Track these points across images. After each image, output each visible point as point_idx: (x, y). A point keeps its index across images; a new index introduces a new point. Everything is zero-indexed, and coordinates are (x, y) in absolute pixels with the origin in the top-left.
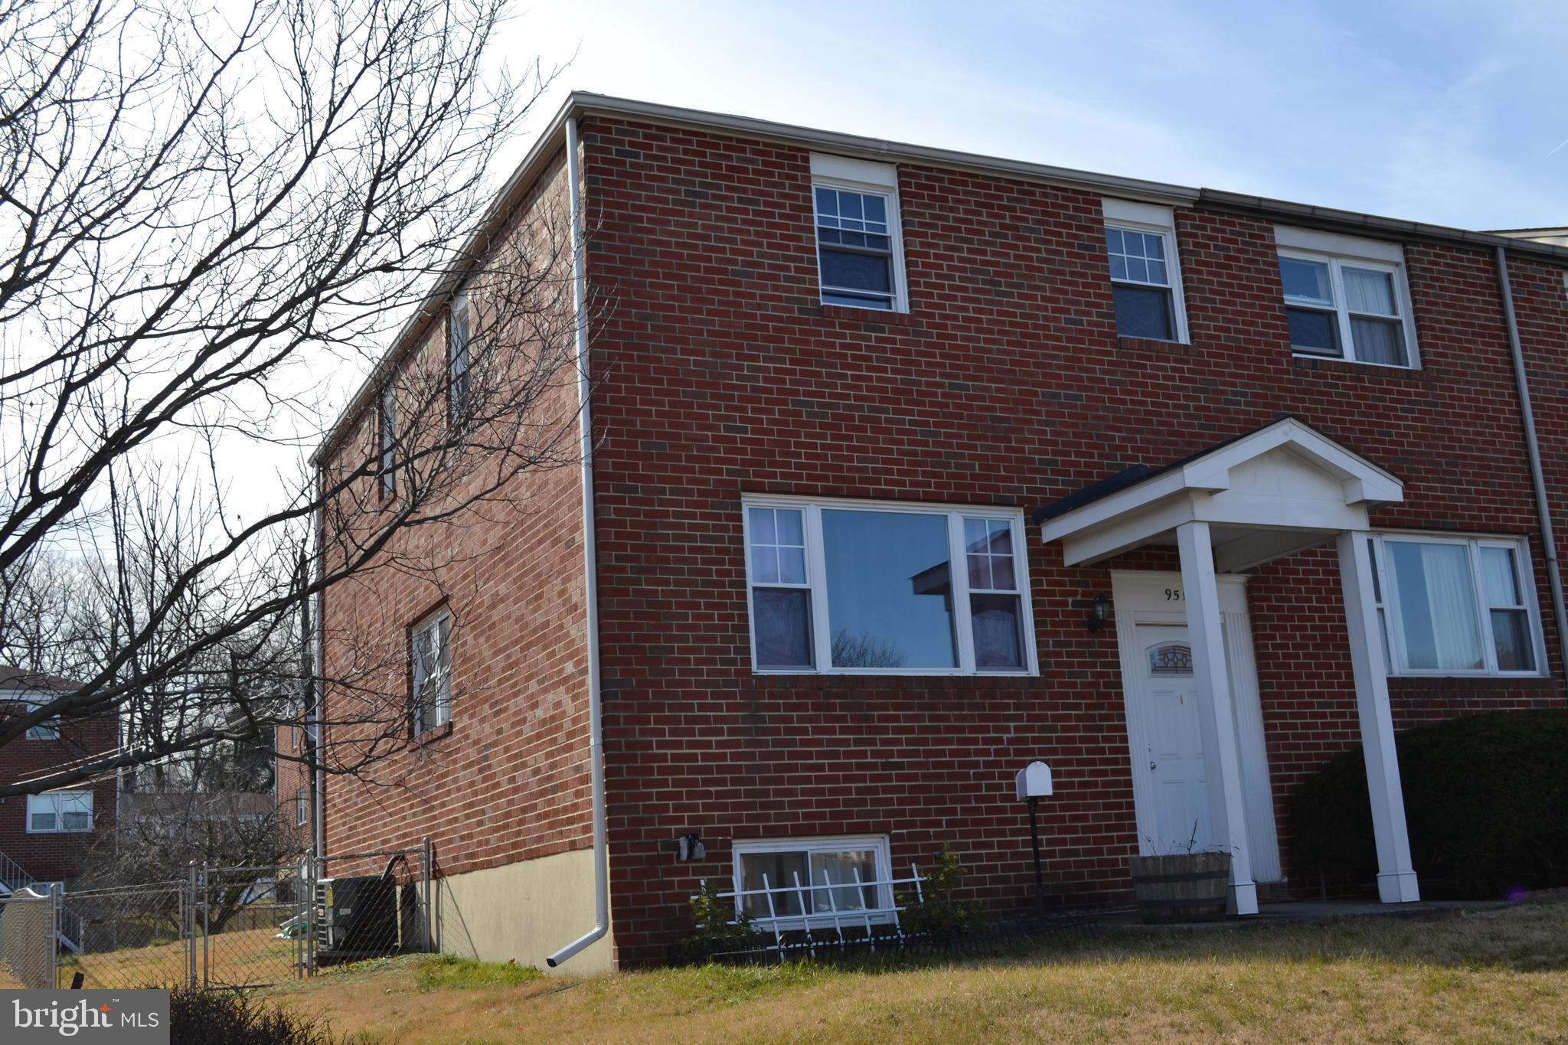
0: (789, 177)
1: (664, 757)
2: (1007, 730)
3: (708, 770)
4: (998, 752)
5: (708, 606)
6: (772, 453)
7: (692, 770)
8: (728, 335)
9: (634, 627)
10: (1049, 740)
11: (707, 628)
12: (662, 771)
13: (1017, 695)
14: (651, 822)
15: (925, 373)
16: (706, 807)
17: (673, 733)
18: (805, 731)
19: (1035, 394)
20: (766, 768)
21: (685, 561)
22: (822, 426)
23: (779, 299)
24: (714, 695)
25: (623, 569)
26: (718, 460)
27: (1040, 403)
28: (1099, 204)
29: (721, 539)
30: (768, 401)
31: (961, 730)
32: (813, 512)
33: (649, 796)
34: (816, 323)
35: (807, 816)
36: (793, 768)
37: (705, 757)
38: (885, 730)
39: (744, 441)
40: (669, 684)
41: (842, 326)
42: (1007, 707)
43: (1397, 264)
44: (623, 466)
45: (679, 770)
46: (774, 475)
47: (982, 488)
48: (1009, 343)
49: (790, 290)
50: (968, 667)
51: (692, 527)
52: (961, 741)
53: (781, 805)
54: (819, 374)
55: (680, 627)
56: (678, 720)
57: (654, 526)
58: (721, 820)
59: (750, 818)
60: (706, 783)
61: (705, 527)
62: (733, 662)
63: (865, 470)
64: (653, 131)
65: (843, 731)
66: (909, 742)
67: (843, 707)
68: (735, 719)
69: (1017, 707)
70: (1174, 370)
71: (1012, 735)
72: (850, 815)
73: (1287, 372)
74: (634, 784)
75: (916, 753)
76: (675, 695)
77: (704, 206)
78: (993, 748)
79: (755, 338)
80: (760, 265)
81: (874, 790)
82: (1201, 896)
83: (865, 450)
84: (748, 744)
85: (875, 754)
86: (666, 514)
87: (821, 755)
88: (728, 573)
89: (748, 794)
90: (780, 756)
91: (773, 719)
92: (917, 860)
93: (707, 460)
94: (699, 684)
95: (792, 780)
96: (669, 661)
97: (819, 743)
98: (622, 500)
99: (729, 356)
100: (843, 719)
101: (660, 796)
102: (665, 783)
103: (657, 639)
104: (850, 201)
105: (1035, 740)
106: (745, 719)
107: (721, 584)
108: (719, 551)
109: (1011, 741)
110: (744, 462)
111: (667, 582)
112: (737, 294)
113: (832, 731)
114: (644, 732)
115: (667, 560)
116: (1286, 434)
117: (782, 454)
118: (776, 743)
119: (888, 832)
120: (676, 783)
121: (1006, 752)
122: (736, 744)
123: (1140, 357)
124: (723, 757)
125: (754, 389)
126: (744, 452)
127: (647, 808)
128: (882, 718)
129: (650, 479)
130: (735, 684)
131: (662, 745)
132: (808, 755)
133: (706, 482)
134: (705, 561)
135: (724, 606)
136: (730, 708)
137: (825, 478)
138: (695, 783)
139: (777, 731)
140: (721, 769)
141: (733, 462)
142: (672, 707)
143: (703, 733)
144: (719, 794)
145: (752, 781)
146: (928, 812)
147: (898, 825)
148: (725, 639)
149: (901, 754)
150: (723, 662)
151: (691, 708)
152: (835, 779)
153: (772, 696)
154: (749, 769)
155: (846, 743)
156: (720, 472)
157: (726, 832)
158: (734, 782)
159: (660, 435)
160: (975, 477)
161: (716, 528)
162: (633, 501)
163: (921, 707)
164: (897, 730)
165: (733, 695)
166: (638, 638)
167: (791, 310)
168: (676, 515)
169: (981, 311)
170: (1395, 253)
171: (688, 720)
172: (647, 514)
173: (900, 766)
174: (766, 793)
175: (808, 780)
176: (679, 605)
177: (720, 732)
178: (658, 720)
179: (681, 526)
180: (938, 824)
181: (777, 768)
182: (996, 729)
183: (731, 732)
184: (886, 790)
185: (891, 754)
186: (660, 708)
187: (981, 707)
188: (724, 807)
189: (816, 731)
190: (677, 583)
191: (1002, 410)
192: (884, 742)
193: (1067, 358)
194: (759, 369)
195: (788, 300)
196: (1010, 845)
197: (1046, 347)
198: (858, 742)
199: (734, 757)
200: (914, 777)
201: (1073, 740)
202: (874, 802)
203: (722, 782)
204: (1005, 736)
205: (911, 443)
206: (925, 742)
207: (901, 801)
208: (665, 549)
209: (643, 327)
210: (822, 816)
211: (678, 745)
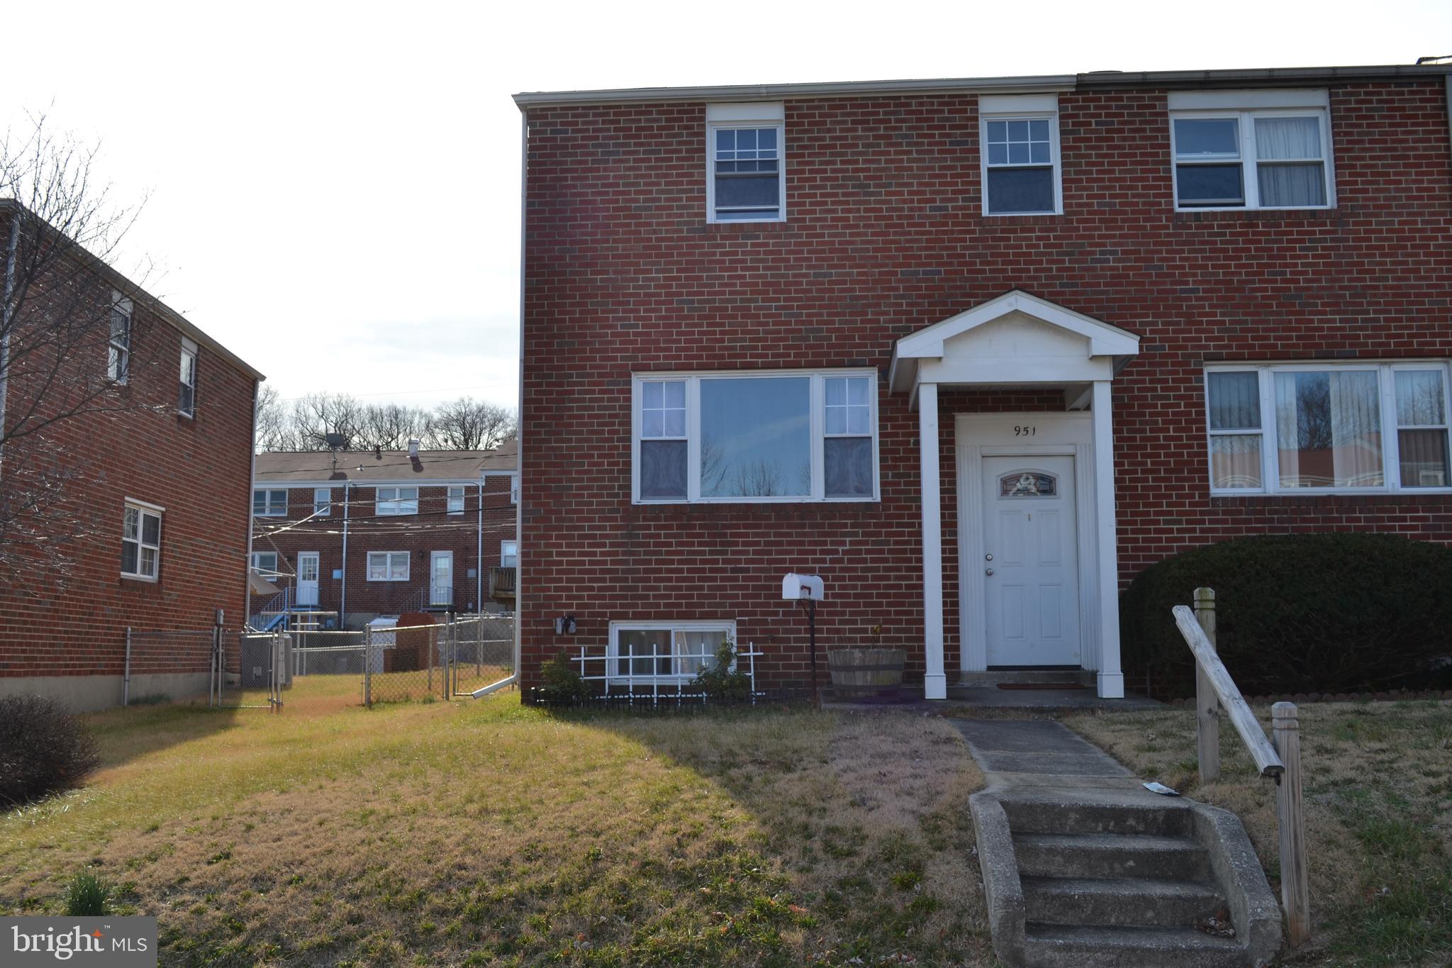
0: (686, 127)
1: (561, 563)
2: (843, 543)
3: (593, 572)
4: (832, 561)
5: (600, 456)
6: (658, 342)
7: (581, 572)
8: (628, 256)
9: (543, 473)
10: (882, 552)
11: (599, 472)
12: (558, 572)
13: (855, 517)
14: (549, 606)
15: (792, 268)
16: (590, 597)
17: (568, 546)
18: (670, 544)
19: (895, 273)
20: (638, 571)
21: (585, 425)
22: (700, 317)
23: (672, 223)
24: (600, 519)
25: (539, 433)
26: (614, 350)
27: (899, 281)
28: (976, 103)
29: (614, 408)
30: (657, 303)
31: (802, 543)
32: (693, 383)
33: (549, 589)
34: (701, 239)
35: (666, 605)
36: (659, 570)
37: (591, 563)
38: (736, 544)
39: (635, 334)
40: (568, 512)
41: (723, 238)
42: (845, 526)
43: (1324, 108)
44: (543, 360)
45: (573, 572)
46: (658, 358)
47: (836, 354)
48: (873, 234)
49: (681, 215)
50: (817, 494)
51: (591, 400)
52: (800, 552)
53: (647, 597)
54: (701, 278)
55: (578, 472)
56: (572, 537)
57: (563, 401)
58: (601, 606)
59: (622, 606)
60: (590, 580)
61: (602, 400)
62: (617, 495)
63: (734, 348)
64: (580, 111)
65: (700, 544)
66: (755, 552)
67: (701, 527)
68: (616, 536)
69: (853, 526)
70: (1038, 238)
71: (848, 547)
72: (702, 605)
73: (1167, 227)
74: (538, 581)
75: (761, 561)
76: (571, 520)
77: (615, 161)
78: (828, 557)
79: (650, 256)
80: (659, 200)
81: (724, 588)
82: (859, 683)
83: (736, 332)
84: (624, 553)
85: (725, 561)
86: (572, 392)
87: (680, 562)
88: (617, 432)
89: (622, 589)
90: (649, 562)
91: (645, 536)
92: (755, 641)
93: (606, 351)
94: (589, 511)
95: (656, 580)
96: (568, 496)
97: (681, 553)
98: (540, 385)
99: (628, 272)
100: (702, 535)
101: (556, 589)
102: (560, 580)
103: (560, 481)
104: (746, 136)
105: (868, 552)
106: (623, 536)
107: (612, 440)
108: (611, 416)
109: (845, 552)
110: (635, 350)
111: (570, 441)
112: (637, 225)
113: (692, 544)
114: (547, 545)
115: (571, 425)
116: (1010, 305)
117: (666, 341)
118: (646, 553)
119: (734, 618)
120: (569, 580)
121: (841, 561)
122: (616, 553)
123: (1003, 231)
124: (605, 563)
125: (646, 295)
126: (635, 342)
127: (546, 598)
128: (733, 535)
129: (562, 368)
130: (617, 511)
131: (559, 554)
132: (672, 562)
133: (604, 367)
134: (599, 424)
135: (612, 456)
136: (612, 528)
137: (701, 357)
138: (583, 580)
139: (648, 545)
140: (602, 571)
141: (626, 350)
142: (568, 528)
143: (590, 545)
144: (600, 589)
145: (626, 580)
146: (768, 605)
147: (741, 614)
148: (611, 480)
149: (748, 561)
150: (609, 495)
151: (582, 528)
152: (692, 580)
153: (645, 519)
154: (624, 571)
155: (703, 553)
156: (615, 359)
157: (604, 614)
158: (612, 580)
159: (571, 336)
160: (830, 346)
161: (610, 400)
162: (548, 384)
163: (767, 526)
164: (745, 544)
165: (615, 519)
166: (547, 481)
167: (681, 231)
168: (580, 392)
169: (849, 211)
170: (1320, 98)
171: (580, 537)
172: (558, 393)
173: (747, 570)
174: (636, 589)
175: (670, 579)
176: (578, 456)
177: (604, 545)
178: (558, 537)
179: (584, 400)
180: (776, 613)
181: (646, 571)
182: (833, 543)
183: (612, 545)
184: (733, 588)
185: (739, 561)
186: (560, 528)
187: (822, 525)
188: (604, 597)
189: (680, 544)
190: (578, 441)
191: (861, 290)
192: (733, 553)
193: (928, 241)
194: (652, 279)
195: (679, 223)
196: (837, 631)
197: (909, 233)
198: (711, 552)
199: (613, 562)
200: (758, 579)
201: (904, 551)
202: (722, 597)
203: (604, 580)
204: (841, 549)
205: (775, 324)
206: (770, 552)
207: (744, 596)
208: (570, 417)
209: (563, 258)
210: (680, 605)
211: (572, 554)
